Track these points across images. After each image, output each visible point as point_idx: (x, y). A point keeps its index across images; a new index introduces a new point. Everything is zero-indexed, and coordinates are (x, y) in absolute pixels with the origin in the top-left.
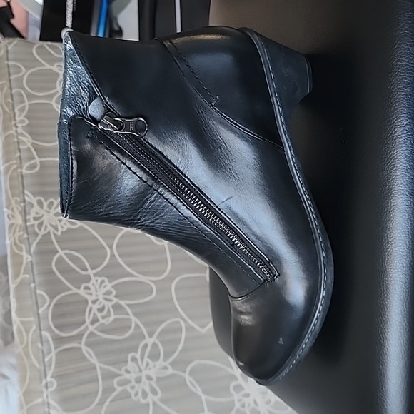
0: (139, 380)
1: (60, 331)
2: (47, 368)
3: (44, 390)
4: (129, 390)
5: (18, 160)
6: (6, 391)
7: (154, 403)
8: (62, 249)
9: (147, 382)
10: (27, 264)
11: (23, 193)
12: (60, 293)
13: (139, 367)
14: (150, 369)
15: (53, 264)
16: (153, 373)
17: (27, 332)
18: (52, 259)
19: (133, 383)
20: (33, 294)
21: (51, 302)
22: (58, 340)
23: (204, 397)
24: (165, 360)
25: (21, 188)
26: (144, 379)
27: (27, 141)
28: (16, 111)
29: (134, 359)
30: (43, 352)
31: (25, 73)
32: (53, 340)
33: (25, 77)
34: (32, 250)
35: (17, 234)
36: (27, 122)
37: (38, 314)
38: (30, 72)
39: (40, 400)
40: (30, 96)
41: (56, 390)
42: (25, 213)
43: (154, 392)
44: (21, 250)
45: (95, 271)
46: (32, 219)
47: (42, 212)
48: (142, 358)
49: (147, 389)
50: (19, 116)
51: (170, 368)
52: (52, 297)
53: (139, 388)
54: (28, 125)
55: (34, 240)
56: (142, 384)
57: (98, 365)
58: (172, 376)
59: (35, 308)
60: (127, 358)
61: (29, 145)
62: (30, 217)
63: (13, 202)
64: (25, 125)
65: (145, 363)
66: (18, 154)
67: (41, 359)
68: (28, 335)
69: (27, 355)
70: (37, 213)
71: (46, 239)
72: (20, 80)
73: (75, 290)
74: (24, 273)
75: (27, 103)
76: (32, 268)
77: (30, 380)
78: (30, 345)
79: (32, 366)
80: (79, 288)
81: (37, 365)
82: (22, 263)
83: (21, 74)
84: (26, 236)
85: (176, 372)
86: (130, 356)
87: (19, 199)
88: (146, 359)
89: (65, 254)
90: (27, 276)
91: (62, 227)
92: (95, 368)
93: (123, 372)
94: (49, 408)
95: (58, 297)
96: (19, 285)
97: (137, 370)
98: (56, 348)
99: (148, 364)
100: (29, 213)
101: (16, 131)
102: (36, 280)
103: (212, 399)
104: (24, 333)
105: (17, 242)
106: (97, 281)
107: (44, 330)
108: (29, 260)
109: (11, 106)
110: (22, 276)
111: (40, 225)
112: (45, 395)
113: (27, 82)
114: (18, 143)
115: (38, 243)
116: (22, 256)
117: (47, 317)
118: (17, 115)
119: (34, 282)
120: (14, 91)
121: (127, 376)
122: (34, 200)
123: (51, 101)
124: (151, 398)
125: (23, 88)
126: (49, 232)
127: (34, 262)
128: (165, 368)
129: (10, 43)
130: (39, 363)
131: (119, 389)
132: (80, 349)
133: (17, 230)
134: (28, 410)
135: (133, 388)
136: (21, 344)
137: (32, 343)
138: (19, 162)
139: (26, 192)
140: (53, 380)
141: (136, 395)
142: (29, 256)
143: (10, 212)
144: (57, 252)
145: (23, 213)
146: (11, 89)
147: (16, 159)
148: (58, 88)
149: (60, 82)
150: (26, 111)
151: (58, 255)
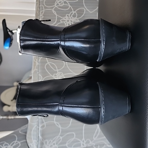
8: (49, 62)
10: (37, 65)
15: (45, 66)
18: (45, 65)
20: (38, 76)
21: (43, 78)
28: (40, 13)
34: (39, 61)
36: (43, 17)
40: (45, 8)
44: (36, 61)
45: (59, 70)
50: (41, 15)
73: (51, 76)
75: (44, 10)
80: (53, 75)
82: (35, 65)
89: (50, 63)
90: (37, 69)
95: (45, 77)
96: (34, 72)
102: (39, 71)
105: (35, 58)
106: (59, 73)
109: (39, 11)
110: (35, 69)
113: (45, 2)
115: (41, 59)
116: (36, 63)
120: (40, 6)
123: (52, 9)
125: (43, 5)
127: (39, 65)
142: (38, 63)
144: (47, 62)
146: (40, 5)
148: (55, 5)
149: (56, 2)
150: (43, 13)
151: (47, 64)
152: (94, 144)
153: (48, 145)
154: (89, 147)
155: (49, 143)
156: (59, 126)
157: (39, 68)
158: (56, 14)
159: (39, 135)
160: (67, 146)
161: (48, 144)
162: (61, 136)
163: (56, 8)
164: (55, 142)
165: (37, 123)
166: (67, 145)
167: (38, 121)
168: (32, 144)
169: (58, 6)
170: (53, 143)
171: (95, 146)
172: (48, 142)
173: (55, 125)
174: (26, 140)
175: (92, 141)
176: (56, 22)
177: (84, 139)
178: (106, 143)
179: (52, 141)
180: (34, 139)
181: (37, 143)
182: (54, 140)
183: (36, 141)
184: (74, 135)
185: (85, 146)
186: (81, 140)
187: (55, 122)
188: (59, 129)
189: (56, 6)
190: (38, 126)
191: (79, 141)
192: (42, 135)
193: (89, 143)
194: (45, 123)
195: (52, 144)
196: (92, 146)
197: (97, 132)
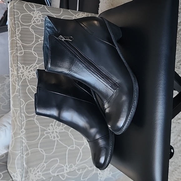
0: (53, 133)
1: (28, 114)
2: (22, 126)
3: (21, 133)
4: (49, 136)
5: (16, 50)
6: (6, 131)
7: (57, 141)
8: (30, 85)
9: (56, 133)
10: (17, 89)
11: (18, 63)
12: (28, 101)
13: (53, 128)
14: (57, 129)
15: (27, 90)
16: (58, 131)
17: (16, 113)
18: (26, 88)
19: (51, 133)
20: (19, 100)
21: (25, 103)
22: (27, 117)
23: (74, 140)
24: (62, 127)
25: (17, 61)
26: (55, 132)
27: (20, 43)
28: (16, 30)
29: (52, 125)
30: (21, 120)
31: (20, 15)
32: (25, 117)
33: (20, 17)
34: (19, 84)
35: (14, 78)
36: (20, 35)
37: (21, 107)
38: (22, 15)
39: (19, 136)
40: (22, 25)
41: (25, 134)
42: (18, 70)
43: (58, 137)
44: (16, 84)
46: (20, 73)
47: (24, 71)
48: (55, 125)
49: (55, 136)
51: (64, 129)
52: (25, 102)
53: (53, 135)
54: (20, 37)
55: (21, 81)
56: (54, 134)
57: (39, 126)
58: (64, 132)
59: (20, 105)
60: (49, 125)
61: (20, 44)
62: (19, 72)
63: (13, 66)
64: (19, 36)
65: (55, 127)
66: (16, 48)
67: (21, 123)
68: (16, 114)
69: (16, 121)
70: (22, 71)
71: (25, 81)
72: (18, 18)
74: (16, 92)
75: (20, 28)
76: (19, 91)
77: (16, 129)
78: (17, 118)
79: (18, 125)
81: (19, 125)
82: (16, 89)
83: (19, 15)
84: (18, 79)
85: (66, 131)
86: (51, 124)
87: (16, 65)
88: (56, 126)
89: (31, 87)
90: (17, 93)
91: (31, 77)
92: (39, 127)
93: (48, 129)
94: (22, 139)
96: (14, 96)
97: (53, 129)
98: (26, 120)
99: (56, 127)
100: (19, 71)
101: (16, 38)
102: (20, 95)
103: (76, 141)
104: (15, 113)
105: (14, 81)
107: (22, 113)
108: (18, 88)
109: (14, 28)
110: (15, 93)
111: (23, 75)
112: (21, 135)
113: (21, 19)
114: (16, 43)
115: (22, 82)
116: (16, 86)
117: (24, 109)
118: (16, 32)
119: (20, 96)
121: (49, 131)
122: (21, 66)
123: (29, 27)
124: (56, 139)
125: (19, 21)
126: (26, 78)
127: (20, 89)
128: (62, 129)
129: (15, 2)
130: (20, 124)
131: (46, 135)
132: (34, 120)
133: (15, 76)
134: (15, 139)
135: (50, 135)
136: (14, 117)
137: (18, 117)
138: (16, 51)
139: (18, 62)
140: (24, 130)
141: (51, 137)
142: (18, 87)
143: (12, 69)
145: (17, 70)
146: (15, 21)
147: (15, 49)
148: (32, 22)
149: (33, 20)
150: (20, 31)
151: (28, 87)
152: (77, 168)
153: (32, 174)
154: (72, 171)
155: (34, 171)
156: (43, 152)
157: (20, 91)
158: (33, 33)
159: (24, 164)
160: (51, 173)
161: (32, 172)
162: (45, 162)
163: (33, 25)
164: (39, 170)
165: (22, 151)
166: (50, 171)
167: (22, 149)
168: (16, 173)
169: (35, 24)
170: (37, 170)
171: (77, 170)
172: (32, 170)
173: (39, 151)
174: (8, 170)
175: (74, 165)
176: (34, 41)
177: (67, 164)
178: (87, 167)
179: (36, 169)
180: (18, 168)
181: (22, 172)
182: (38, 168)
183: (21, 170)
184: (58, 160)
185: (68, 171)
186: (65, 166)
187: (39, 149)
188: (44, 155)
189: (33, 24)
190: (23, 154)
191: (63, 167)
192: (27, 164)
193: (72, 167)
194: (29, 151)
195: (36, 172)
196: (75, 170)
197: (80, 156)
